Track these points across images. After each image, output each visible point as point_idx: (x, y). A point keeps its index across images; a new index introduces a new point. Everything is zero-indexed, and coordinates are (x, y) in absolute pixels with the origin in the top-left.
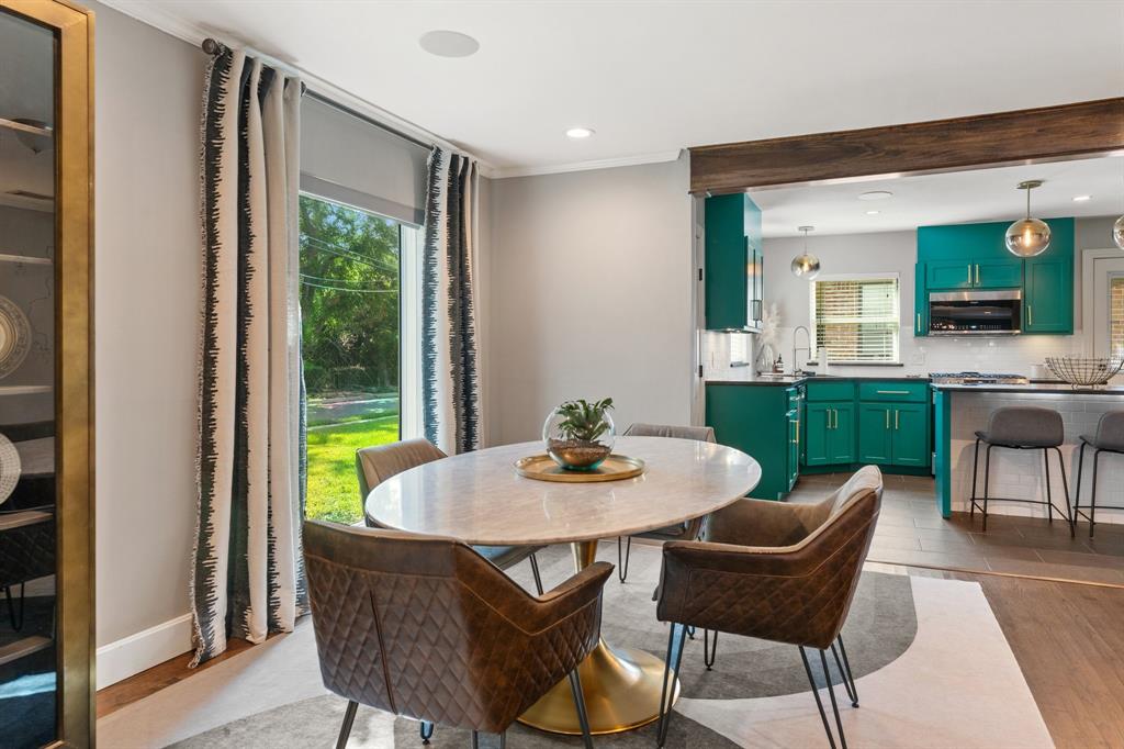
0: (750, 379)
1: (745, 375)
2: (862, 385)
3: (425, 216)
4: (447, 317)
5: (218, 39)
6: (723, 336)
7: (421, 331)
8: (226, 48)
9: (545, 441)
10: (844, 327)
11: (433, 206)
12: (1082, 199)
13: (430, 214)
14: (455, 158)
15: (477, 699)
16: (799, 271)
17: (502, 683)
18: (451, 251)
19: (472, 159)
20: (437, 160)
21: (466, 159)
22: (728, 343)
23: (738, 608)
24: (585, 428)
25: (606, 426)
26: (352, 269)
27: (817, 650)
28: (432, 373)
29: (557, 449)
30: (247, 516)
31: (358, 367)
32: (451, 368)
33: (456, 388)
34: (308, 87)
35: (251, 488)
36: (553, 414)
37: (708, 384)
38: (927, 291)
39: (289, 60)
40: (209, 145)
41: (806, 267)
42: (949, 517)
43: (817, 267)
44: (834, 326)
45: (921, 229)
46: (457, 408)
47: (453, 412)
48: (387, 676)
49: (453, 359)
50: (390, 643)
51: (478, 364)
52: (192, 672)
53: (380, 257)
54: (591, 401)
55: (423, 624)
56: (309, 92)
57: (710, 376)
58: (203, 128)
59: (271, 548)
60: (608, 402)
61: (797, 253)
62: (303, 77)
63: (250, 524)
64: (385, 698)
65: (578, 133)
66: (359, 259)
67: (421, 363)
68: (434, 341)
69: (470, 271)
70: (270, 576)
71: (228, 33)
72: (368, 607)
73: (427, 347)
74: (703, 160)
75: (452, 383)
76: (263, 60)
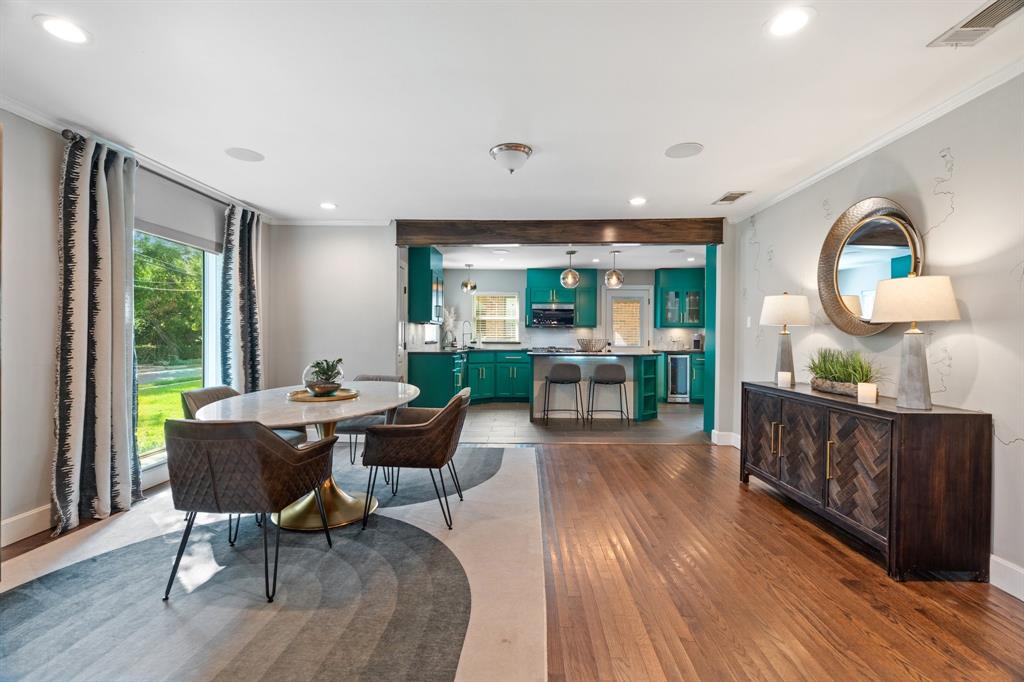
0: (438, 351)
1: (436, 349)
2: (499, 354)
3: (223, 247)
4: (239, 312)
5: (74, 130)
6: (420, 326)
7: (219, 321)
8: (81, 137)
9: (304, 382)
10: (497, 321)
11: (229, 242)
12: (596, 261)
13: (227, 247)
14: (245, 212)
15: (266, 496)
16: (465, 289)
17: (279, 487)
18: (242, 270)
19: (257, 212)
20: (232, 212)
21: (253, 213)
22: (423, 330)
23: (400, 454)
24: (327, 374)
25: (338, 373)
26: (144, 268)
27: (438, 470)
28: (228, 348)
29: (311, 385)
30: (94, 439)
31: (149, 345)
32: (241, 344)
33: (245, 357)
34: (141, 163)
35: (98, 421)
36: (308, 367)
37: (410, 355)
38: (531, 303)
39: (127, 146)
40: (66, 198)
41: (469, 287)
42: (533, 420)
43: (474, 288)
44: (490, 321)
45: (529, 269)
46: (245, 369)
47: (243, 372)
48: (216, 493)
49: (243, 339)
50: (218, 476)
51: (260, 341)
52: (54, 539)
53: (171, 260)
54: (331, 360)
55: (237, 464)
56: (141, 167)
57: (412, 349)
58: (62, 187)
59: (113, 458)
60: (340, 360)
61: (464, 280)
62: (137, 157)
63: (97, 443)
64: (214, 505)
65: (328, 206)
66: (151, 261)
67: (219, 341)
68: (229, 327)
69: (255, 283)
70: (113, 476)
71: (83, 127)
72: (205, 460)
73: (225, 330)
74: (405, 228)
75: (242, 353)
76: (109, 145)
